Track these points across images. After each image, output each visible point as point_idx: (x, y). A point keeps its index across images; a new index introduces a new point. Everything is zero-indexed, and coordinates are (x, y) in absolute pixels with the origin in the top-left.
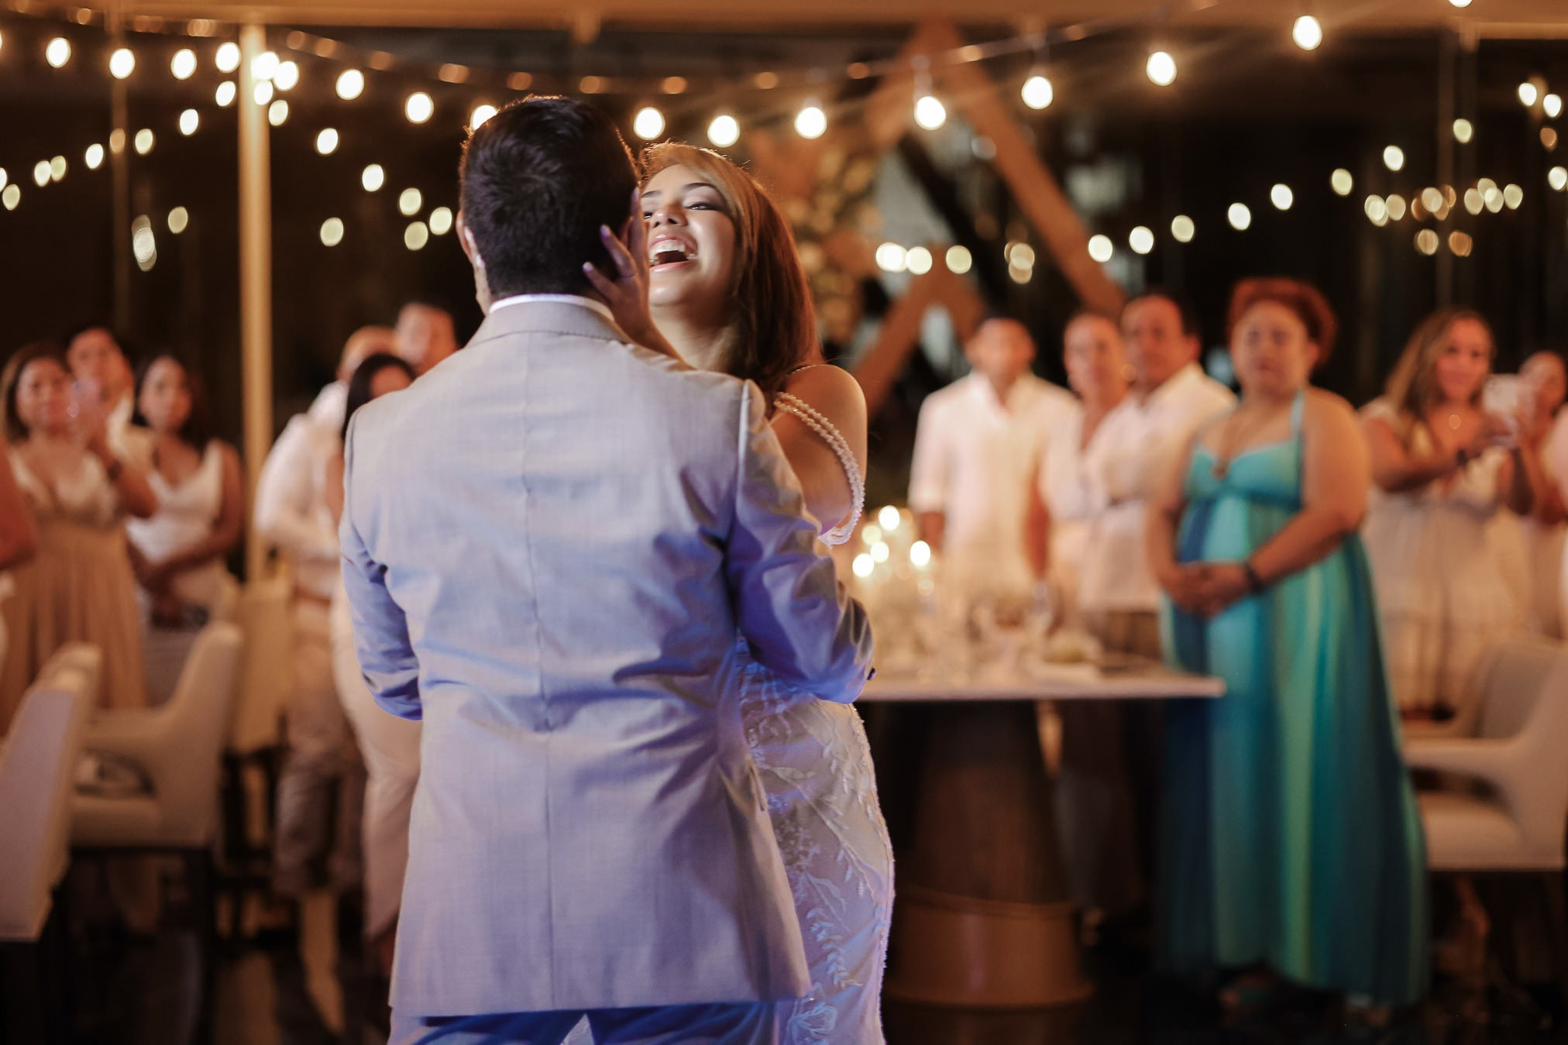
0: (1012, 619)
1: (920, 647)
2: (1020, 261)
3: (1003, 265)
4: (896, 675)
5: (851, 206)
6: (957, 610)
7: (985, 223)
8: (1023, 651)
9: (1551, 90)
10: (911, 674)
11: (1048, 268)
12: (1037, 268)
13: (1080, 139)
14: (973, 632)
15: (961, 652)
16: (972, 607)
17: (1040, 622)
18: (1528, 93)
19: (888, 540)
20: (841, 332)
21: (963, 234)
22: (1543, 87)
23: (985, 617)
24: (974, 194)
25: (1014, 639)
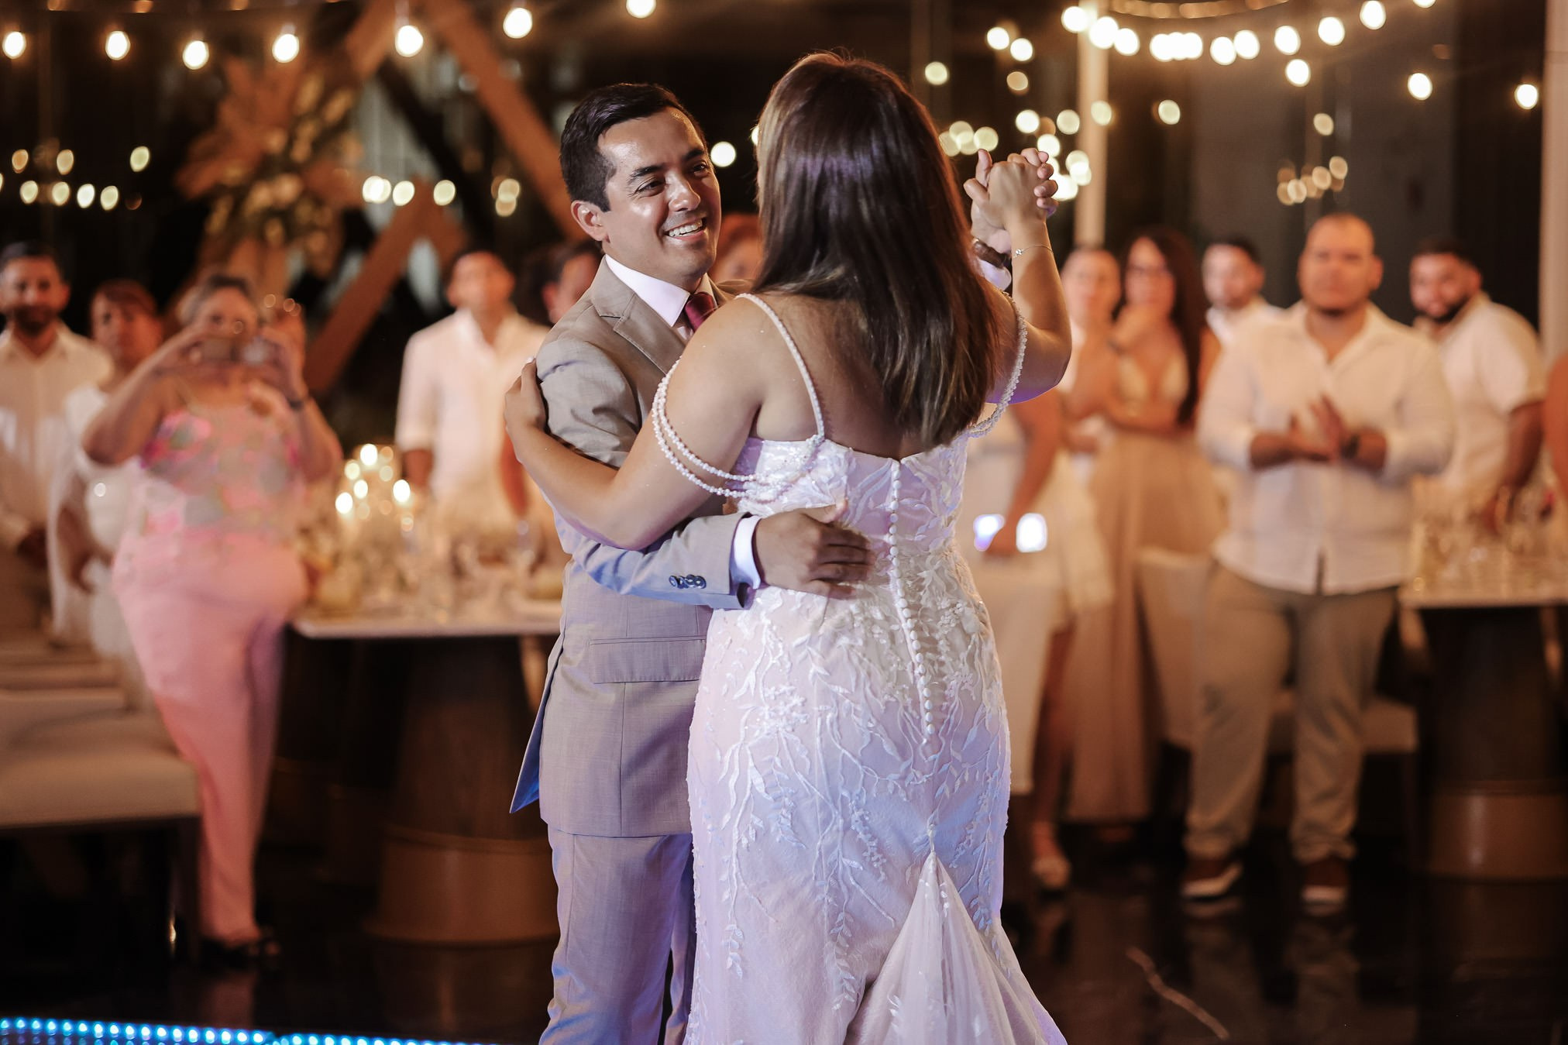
0: (495, 555)
1: (402, 584)
2: (507, 196)
3: (490, 202)
4: (376, 613)
5: (330, 137)
6: (440, 547)
7: (471, 159)
8: (507, 587)
9: (1023, 34)
10: (394, 611)
11: (532, 201)
12: (521, 200)
13: (566, 76)
14: (457, 570)
15: (444, 591)
16: (455, 544)
17: (524, 558)
18: (998, 38)
19: (369, 478)
20: (324, 265)
21: (448, 167)
22: (1014, 31)
23: (468, 554)
24: (458, 128)
25: (499, 574)
